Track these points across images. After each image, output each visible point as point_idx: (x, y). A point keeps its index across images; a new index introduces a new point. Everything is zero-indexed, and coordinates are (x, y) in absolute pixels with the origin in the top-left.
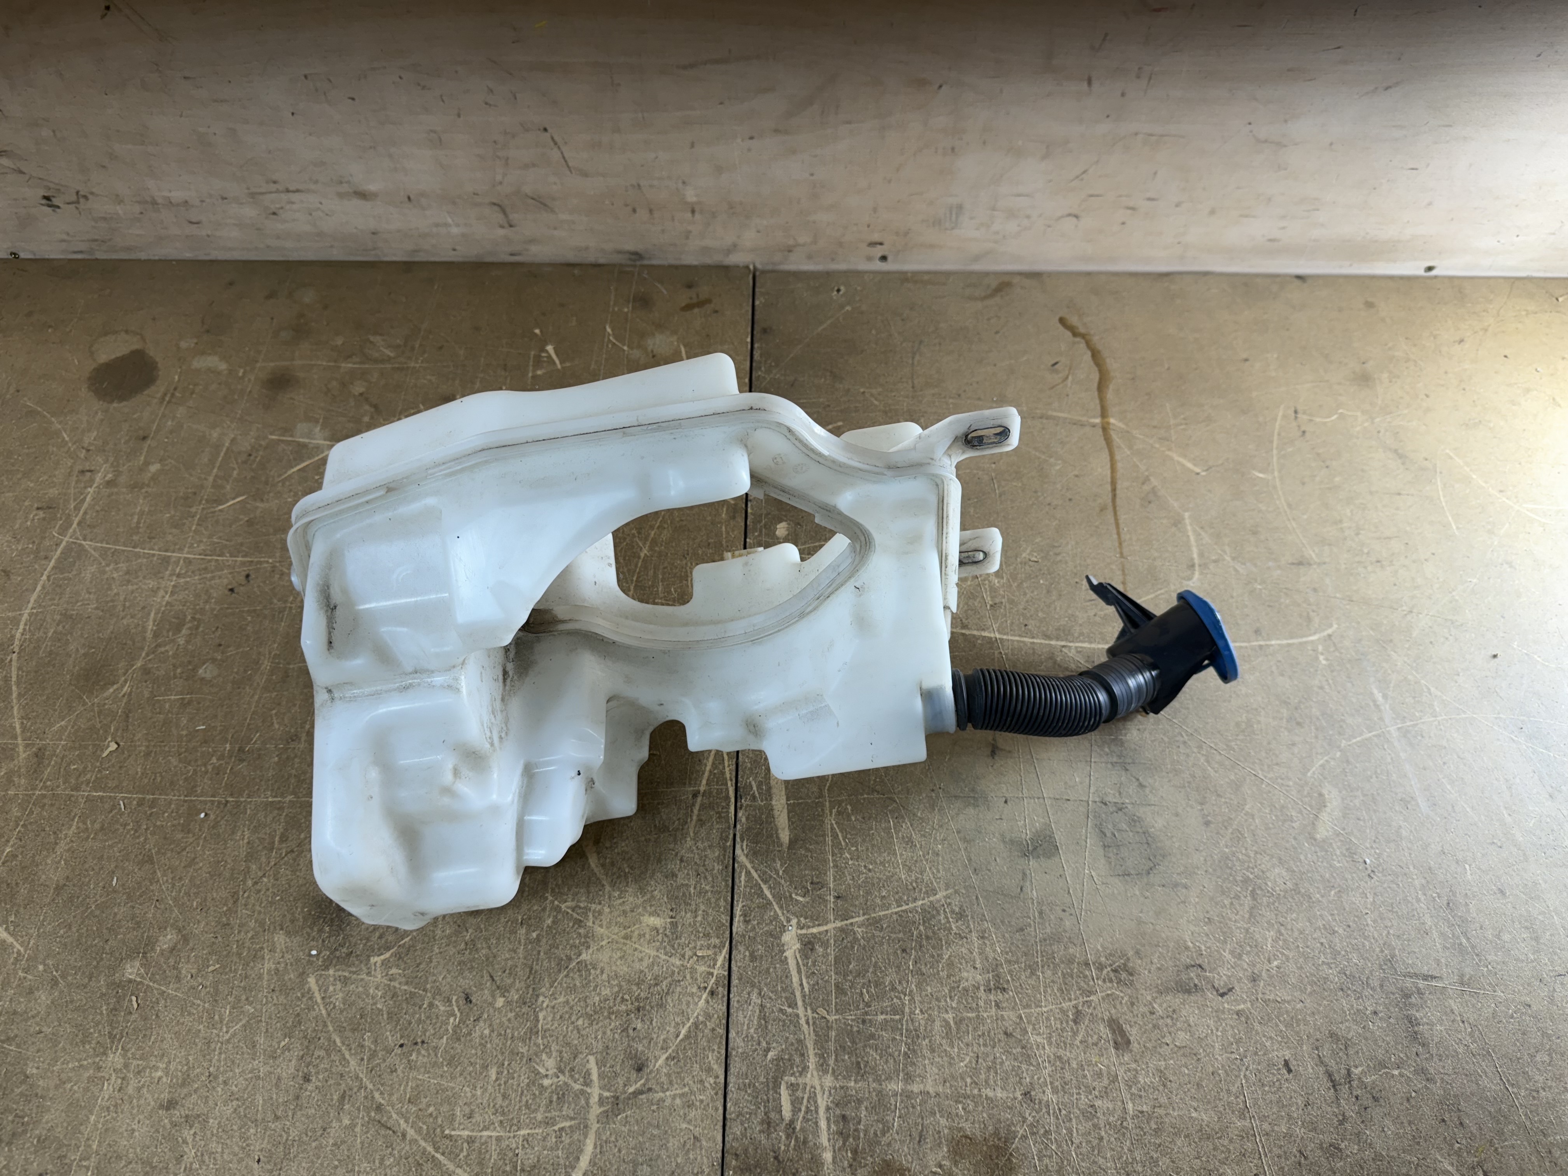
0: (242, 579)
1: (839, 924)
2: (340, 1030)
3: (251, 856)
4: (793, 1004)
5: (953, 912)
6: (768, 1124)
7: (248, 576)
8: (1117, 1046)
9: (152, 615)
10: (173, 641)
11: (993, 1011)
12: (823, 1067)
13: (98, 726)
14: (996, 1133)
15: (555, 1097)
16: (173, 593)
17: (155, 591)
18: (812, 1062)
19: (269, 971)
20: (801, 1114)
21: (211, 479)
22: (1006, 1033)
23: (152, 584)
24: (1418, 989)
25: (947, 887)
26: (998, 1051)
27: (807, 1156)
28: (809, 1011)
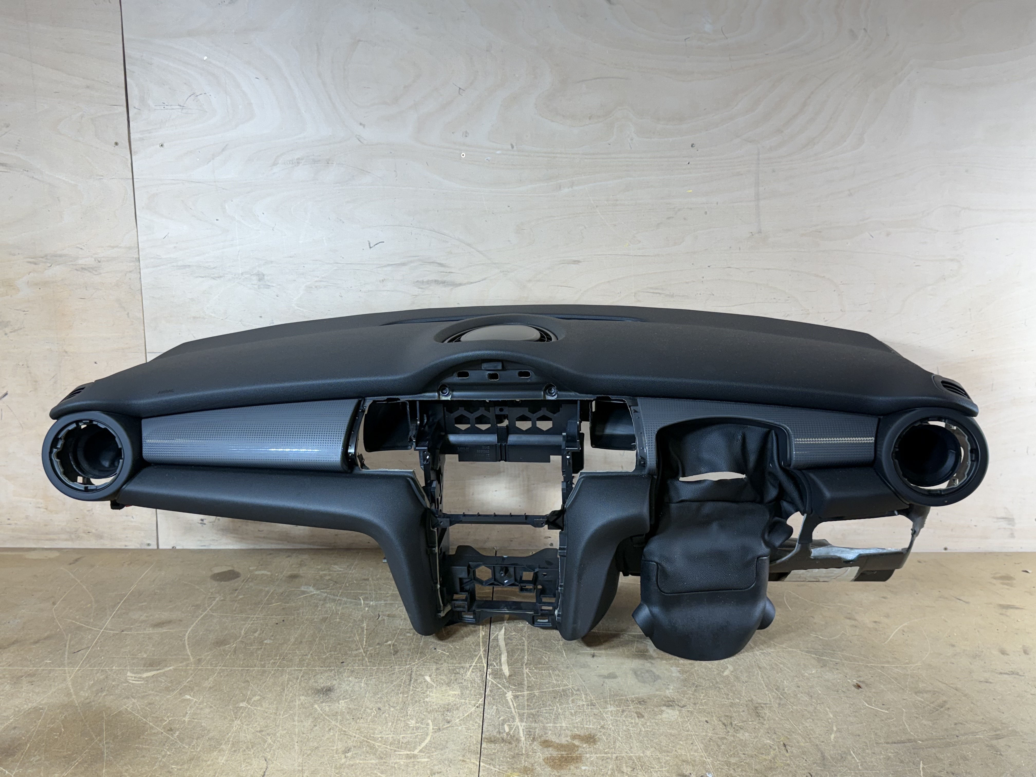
0: (282, 621)
1: (528, 692)
2: (328, 716)
3: (289, 680)
4: (509, 708)
5: (575, 690)
6: (499, 732)
7: (283, 621)
8: (638, 717)
9: (244, 629)
10: (253, 635)
11: (590, 710)
12: (521, 721)
13: (223, 653)
14: (590, 734)
15: (415, 728)
16: (251, 625)
17: (245, 624)
18: (517, 720)
19: (299, 704)
20: (512, 731)
21: (266, 599)
22: (594, 714)
23: (243, 622)
24: (762, 707)
25: (573, 684)
26: (591, 718)
27: (515, 739)
28: (516, 710)
